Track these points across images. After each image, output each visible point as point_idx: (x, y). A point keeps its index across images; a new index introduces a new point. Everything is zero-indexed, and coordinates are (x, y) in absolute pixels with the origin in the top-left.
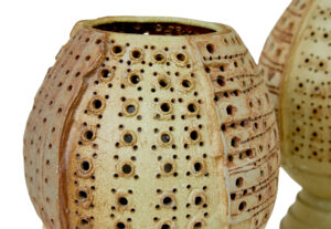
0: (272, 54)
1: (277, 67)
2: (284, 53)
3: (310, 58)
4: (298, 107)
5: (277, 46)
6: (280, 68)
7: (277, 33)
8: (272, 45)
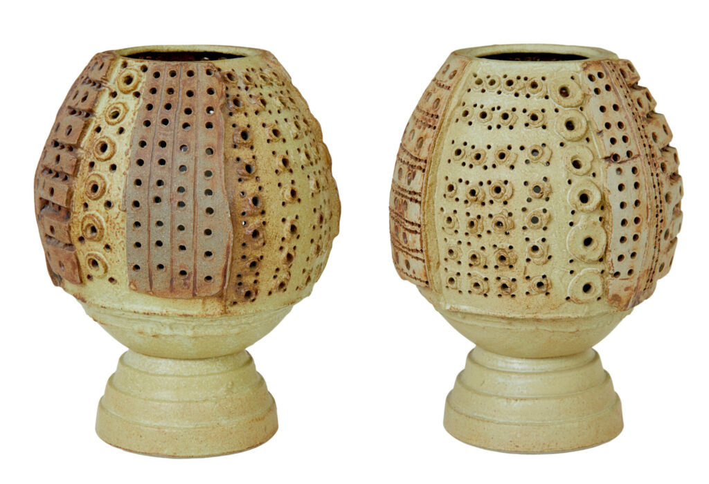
0: (412, 145)
1: (418, 164)
2: (428, 142)
3: (462, 148)
4: (449, 219)
5: (418, 133)
6: (422, 164)
7: (419, 115)
8: (413, 131)
